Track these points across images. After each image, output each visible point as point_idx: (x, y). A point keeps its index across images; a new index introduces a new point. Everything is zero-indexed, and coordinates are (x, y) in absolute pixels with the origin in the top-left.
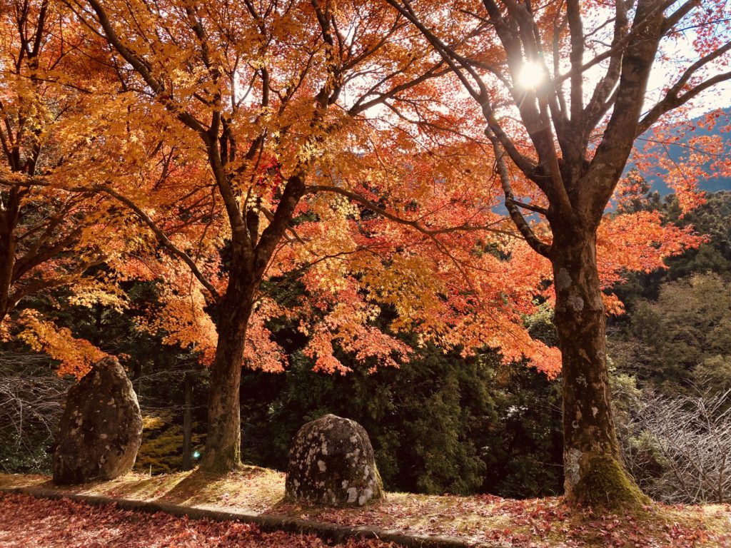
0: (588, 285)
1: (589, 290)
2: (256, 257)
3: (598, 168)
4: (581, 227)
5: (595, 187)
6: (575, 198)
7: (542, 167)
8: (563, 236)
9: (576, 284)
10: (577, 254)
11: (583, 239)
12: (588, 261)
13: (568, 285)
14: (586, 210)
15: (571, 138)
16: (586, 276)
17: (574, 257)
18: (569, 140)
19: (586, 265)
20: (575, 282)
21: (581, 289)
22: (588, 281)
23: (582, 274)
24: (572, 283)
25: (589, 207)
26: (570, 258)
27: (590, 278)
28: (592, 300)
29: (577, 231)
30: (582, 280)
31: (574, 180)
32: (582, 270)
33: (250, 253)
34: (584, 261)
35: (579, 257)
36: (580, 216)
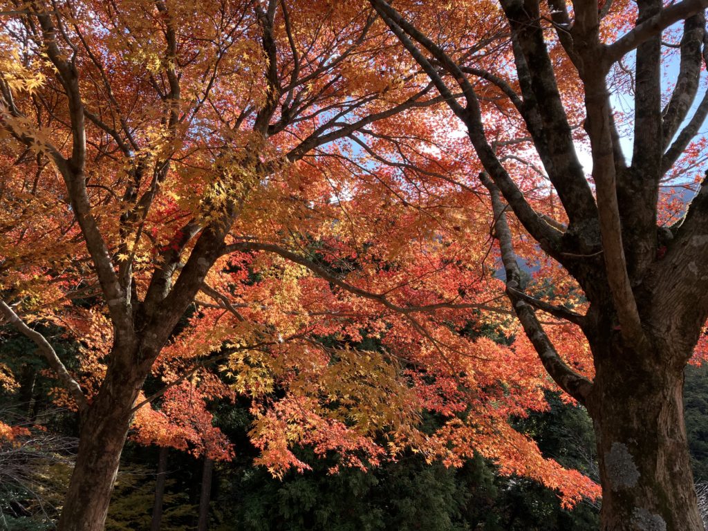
0: (674, 486)
1: (675, 495)
2: (139, 344)
3: (695, 244)
4: (658, 360)
5: (688, 282)
6: (645, 300)
7: (576, 236)
8: (618, 375)
9: (650, 482)
10: (650, 416)
11: (663, 387)
12: (672, 430)
13: (631, 482)
14: (669, 328)
15: (636, 183)
16: (670, 465)
17: (643, 422)
18: (633, 187)
19: (669, 442)
20: (646, 478)
21: (660, 494)
22: (673, 475)
23: (661, 460)
24: (640, 479)
25: (676, 321)
26: (635, 424)
27: (677, 469)
28: (684, 520)
29: (649, 369)
30: (661, 474)
31: (642, 265)
32: (661, 452)
33: (130, 339)
34: (664, 433)
35: (655, 423)
36: (656, 339)
